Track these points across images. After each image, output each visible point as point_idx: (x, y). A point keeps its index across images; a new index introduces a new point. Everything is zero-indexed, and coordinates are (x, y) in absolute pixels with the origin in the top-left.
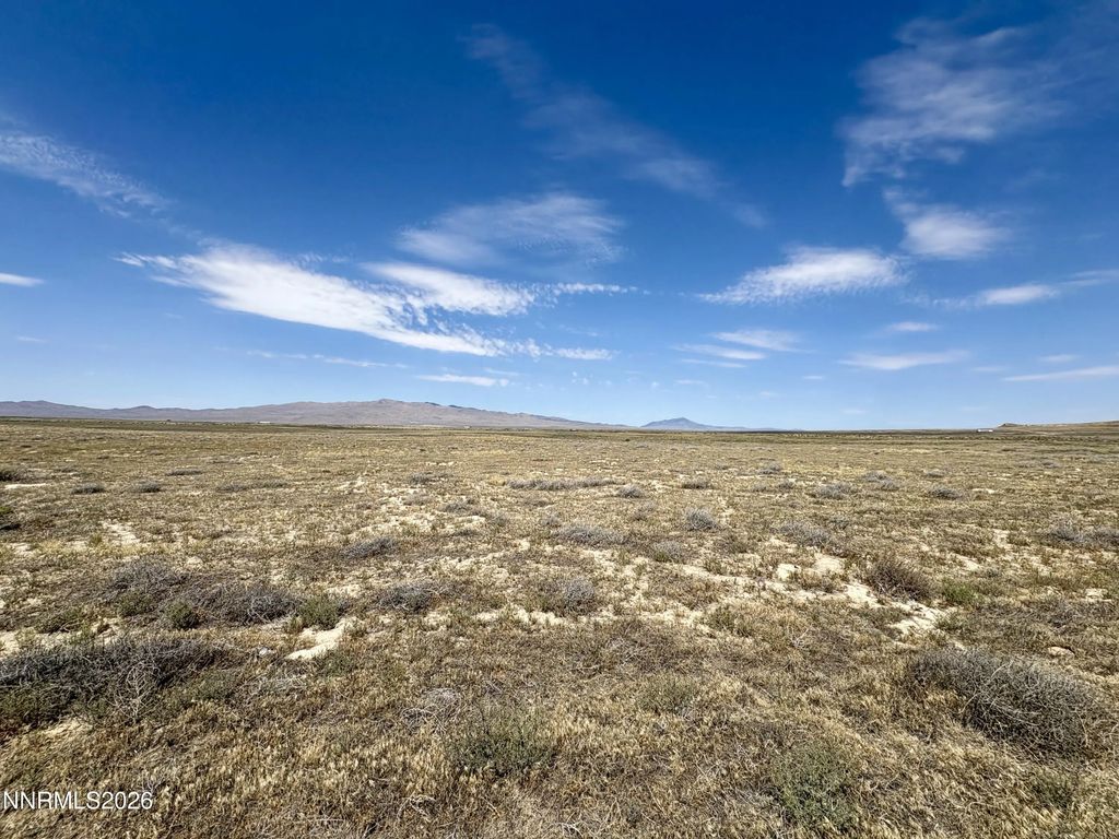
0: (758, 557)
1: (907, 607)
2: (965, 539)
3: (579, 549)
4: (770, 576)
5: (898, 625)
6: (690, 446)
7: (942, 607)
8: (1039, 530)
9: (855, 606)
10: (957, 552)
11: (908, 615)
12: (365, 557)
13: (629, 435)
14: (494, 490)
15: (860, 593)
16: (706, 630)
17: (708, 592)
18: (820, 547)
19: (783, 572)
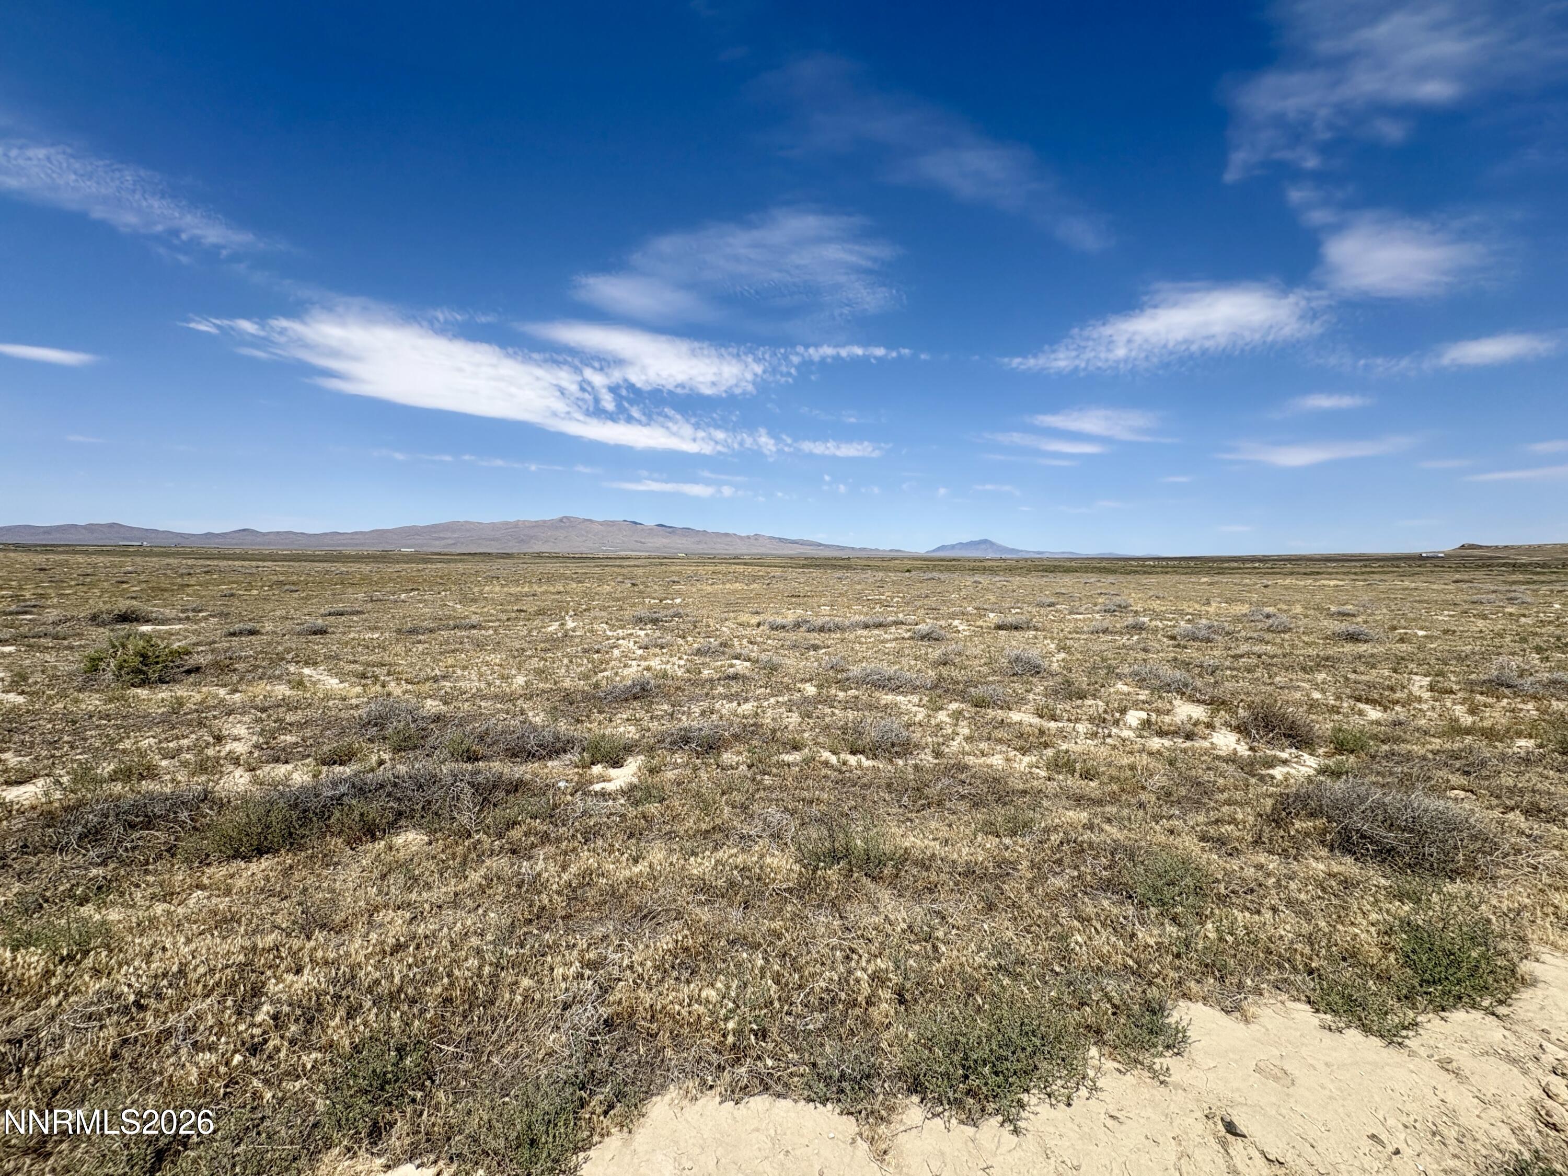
0: (1101, 703)
1: (1284, 755)
2: (1370, 686)
3: (877, 694)
4: (1116, 723)
5: (1271, 772)
6: (997, 579)
7: (1328, 755)
8: (1473, 676)
9: (1221, 753)
10: (1359, 700)
11: (1285, 762)
12: (626, 700)
13: (908, 564)
14: (748, 632)
15: (1228, 741)
16: (1042, 774)
17: (1043, 738)
18: (1181, 693)
19: (1133, 719)
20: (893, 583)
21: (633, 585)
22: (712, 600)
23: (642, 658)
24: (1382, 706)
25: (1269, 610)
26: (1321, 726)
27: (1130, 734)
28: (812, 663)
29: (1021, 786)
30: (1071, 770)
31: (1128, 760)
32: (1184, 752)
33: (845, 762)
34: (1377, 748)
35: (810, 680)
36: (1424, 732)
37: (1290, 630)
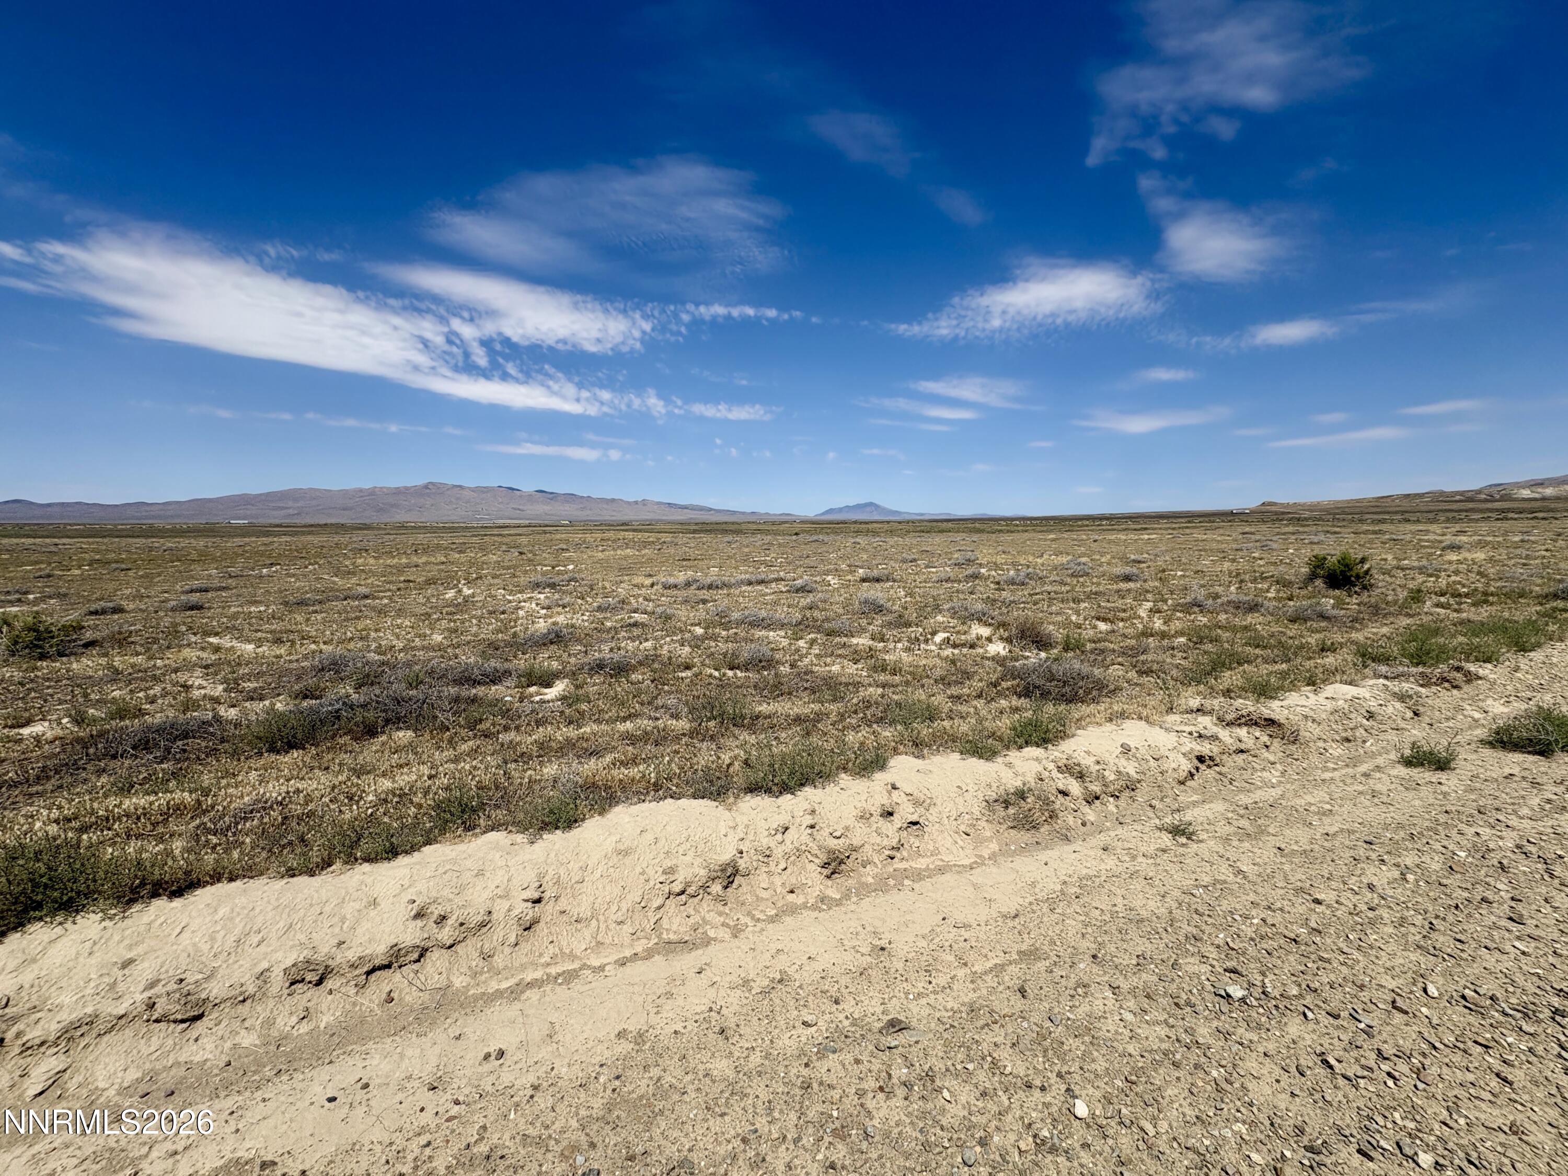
0: (920, 629)
1: (1028, 653)
2: (1113, 610)
3: (752, 631)
4: (927, 641)
5: (1014, 662)
6: (875, 540)
7: (1056, 652)
8: (1182, 601)
9: (989, 655)
10: (1099, 619)
11: (1026, 657)
12: (545, 645)
13: (797, 527)
14: (643, 591)
15: (998, 648)
16: (865, 674)
17: (871, 653)
18: (980, 620)
19: (939, 638)
20: (780, 545)
21: (521, 553)
22: (605, 565)
23: (546, 617)
24: (1112, 622)
25: (1084, 560)
26: (1059, 635)
27: (933, 648)
28: (701, 613)
29: (847, 680)
30: (884, 670)
31: (924, 662)
32: (965, 656)
33: (724, 675)
34: (1089, 646)
35: (699, 624)
36: (1125, 636)
37: (1087, 574)
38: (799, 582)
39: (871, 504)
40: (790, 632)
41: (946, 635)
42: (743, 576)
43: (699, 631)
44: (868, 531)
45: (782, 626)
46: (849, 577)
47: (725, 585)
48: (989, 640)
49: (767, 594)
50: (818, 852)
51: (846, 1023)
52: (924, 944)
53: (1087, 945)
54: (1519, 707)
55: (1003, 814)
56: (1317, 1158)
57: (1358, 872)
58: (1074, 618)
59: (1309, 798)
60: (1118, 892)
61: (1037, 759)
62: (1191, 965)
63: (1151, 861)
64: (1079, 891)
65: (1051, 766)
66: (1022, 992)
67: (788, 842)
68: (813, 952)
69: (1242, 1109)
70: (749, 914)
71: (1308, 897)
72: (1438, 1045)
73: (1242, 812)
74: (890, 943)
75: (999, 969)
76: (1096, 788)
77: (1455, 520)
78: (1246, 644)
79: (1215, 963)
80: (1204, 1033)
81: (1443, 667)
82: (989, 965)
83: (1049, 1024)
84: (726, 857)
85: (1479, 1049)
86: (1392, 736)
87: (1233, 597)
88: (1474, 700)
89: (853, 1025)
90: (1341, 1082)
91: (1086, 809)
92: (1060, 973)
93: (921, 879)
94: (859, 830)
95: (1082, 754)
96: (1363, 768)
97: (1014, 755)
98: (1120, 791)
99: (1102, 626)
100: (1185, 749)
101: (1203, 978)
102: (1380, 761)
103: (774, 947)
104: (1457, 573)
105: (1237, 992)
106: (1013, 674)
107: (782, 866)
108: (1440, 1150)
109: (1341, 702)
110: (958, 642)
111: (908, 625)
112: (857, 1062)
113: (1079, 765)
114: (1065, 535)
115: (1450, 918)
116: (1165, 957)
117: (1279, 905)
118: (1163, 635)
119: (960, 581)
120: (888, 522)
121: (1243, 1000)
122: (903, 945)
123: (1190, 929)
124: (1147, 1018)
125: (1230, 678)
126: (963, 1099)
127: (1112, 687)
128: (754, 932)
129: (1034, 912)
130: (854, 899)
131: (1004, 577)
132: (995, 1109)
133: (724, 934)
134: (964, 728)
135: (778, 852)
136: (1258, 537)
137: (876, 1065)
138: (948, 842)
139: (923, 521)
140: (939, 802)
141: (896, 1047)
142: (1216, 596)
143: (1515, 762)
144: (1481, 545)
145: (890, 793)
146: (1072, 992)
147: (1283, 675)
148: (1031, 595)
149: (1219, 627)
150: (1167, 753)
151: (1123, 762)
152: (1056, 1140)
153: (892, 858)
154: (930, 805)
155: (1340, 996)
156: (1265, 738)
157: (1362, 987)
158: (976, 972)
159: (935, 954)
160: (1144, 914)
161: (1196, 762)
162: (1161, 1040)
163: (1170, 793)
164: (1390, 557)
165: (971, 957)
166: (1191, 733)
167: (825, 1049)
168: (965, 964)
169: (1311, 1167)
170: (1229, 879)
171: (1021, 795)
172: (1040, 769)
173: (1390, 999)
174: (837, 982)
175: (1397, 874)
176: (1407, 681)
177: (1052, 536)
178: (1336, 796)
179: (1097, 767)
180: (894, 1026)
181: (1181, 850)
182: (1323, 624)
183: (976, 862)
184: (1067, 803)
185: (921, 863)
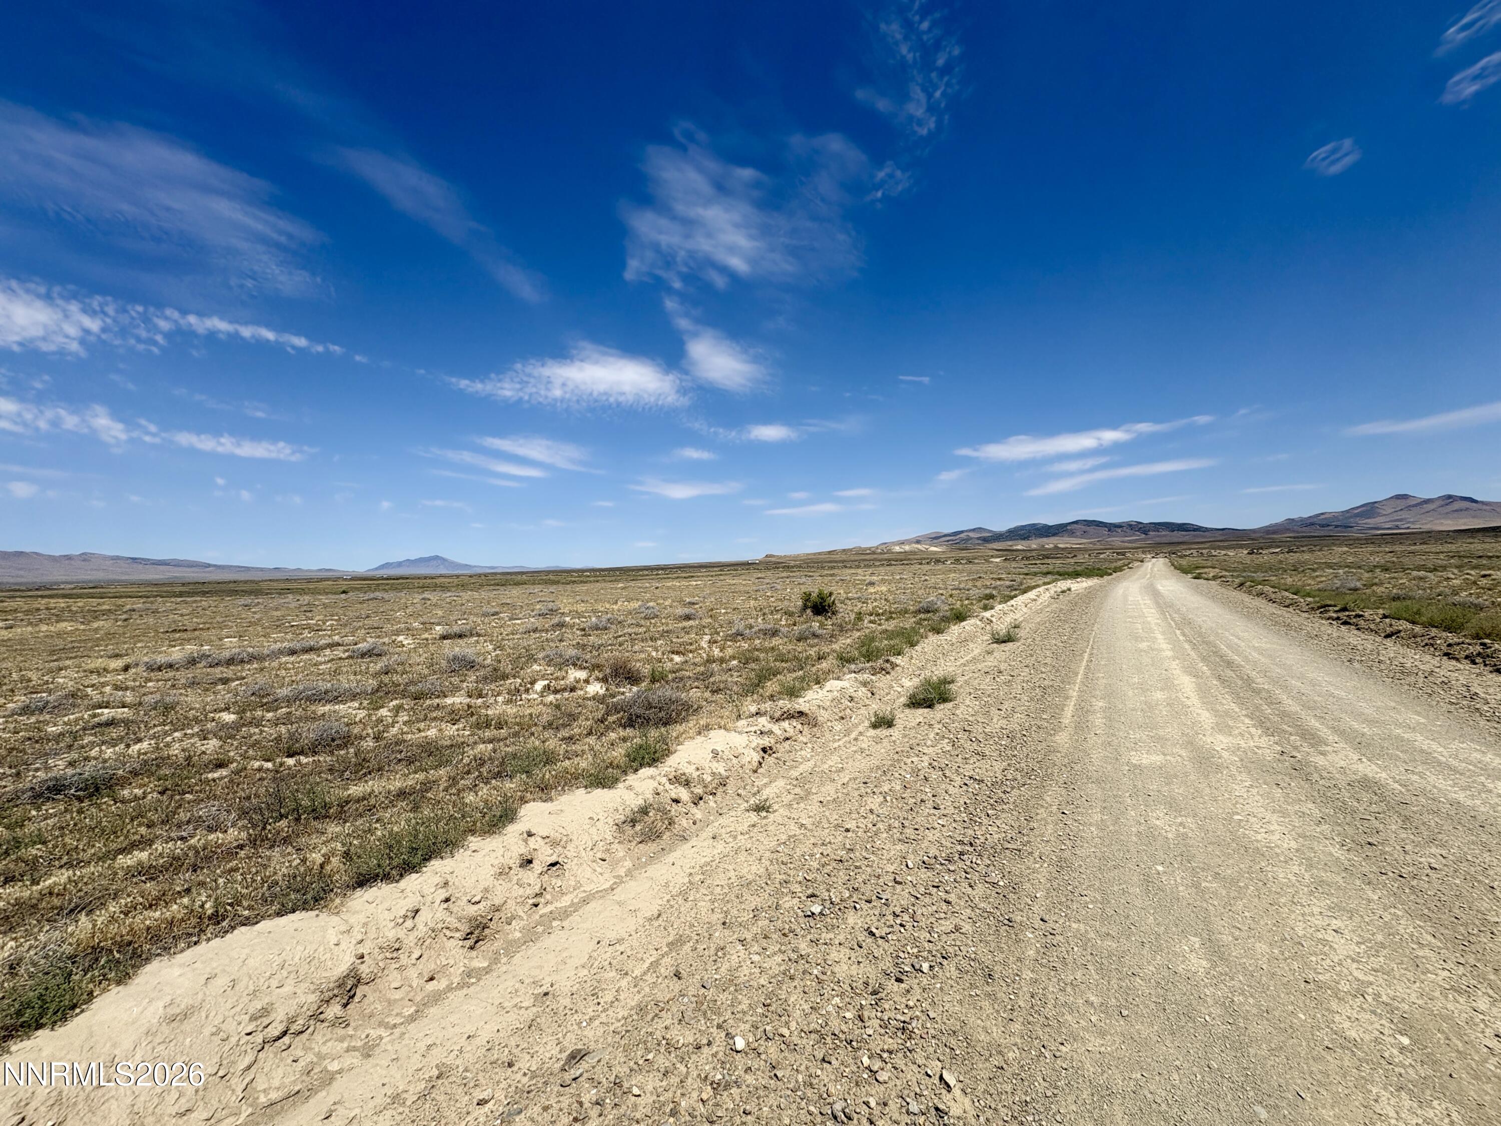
0: (518, 680)
1: (623, 689)
2: (682, 644)
3: (312, 707)
4: (527, 691)
5: (614, 699)
9: (589, 695)
10: (673, 653)
13: (344, 584)
14: (110, 678)
15: (595, 688)
16: (467, 733)
17: (470, 710)
18: (575, 665)
19: (539, 686)
20: (325, 606)
24: (684, 655)
25: (651, 604)
26: (646, 670)
27: (536, 696)
28: (223, 694)
29: (448, 743)
30: (488, 726)
31: (528, 712)
32: (567, 699)
33: (281, 764)
34: (670, 677)
35: (227, 709)
36: (695, 664)
37: (657, 616)
38: (363, 646)
39: (436, 558)
40: (365, 703)
41: (546, 682)
42: (278, 645)
43: (229, 717)
44: (436, 586)
45: (354, 697)
46: (426, 636)
47: (253, 658)
48: (587, 681)
49: (321, 664)
50: (458, 925)
51: (525, 1080)
52: (585, 972)
53: (717, 917)
54: (916, 681)
55: (633, 832)
56: (878, 996)
57: (863, 804)
58: (654, 654)
59: (830, 763)
60: (731, 868)
61: (652, 777)
62: (788, 902)
63: (747, 836)
64: (702, 877)
65: (664, 780)
66: (678, 975)
67: (421, 926)
68: (469, 1029)
69: (836, 988)
70: (381, 1024)
71: (843, 829)
72: (919, 896)
73: (795, 783)
74: (552, 986)
75: (655, 964)
76: (699, 790)
77: (869, 566)
78: (775, 660)
79: (801, 895)
80: (804, 947)
81: (881, 661)
82: (647, 965)
83: (703, 990)
84: (342, 969)
85: (935, 890)
86: (863, 711)
87: (762, 627)
88: (897, 680)
89: (532, 1078)
90: (880, 941)
91: (694, 810)
92: (702, 947)
93: (568, 916)
94: (499, 888)
95: (686, 764)
96: (853, 736)
97: (631, 778)
98: (716, 788)
99: (677, 659)
100: (754, 745)
101: (796, 908)
102: (861, 728)
103: (422, 1046)
104: (875, 600)
105: (817, 909)
106: (617, 709)
107: (416, 955)
108: (931, 958)
109: (835, 693)
110: (558, 688)
111: (505, 677)
112: (546, 1109)
113: (684, 774)
114: (632, 584)
115: (910, 818)
116: (770, 903)
117: (828, 840)
118: (722, 660)
119: (547, 631)
120: (458, 576)
121: (821, 913)
122: (565, 982)
123: (781, 877)
124: (768, 953)
125: (771, 686)
126: (650, 1088)
127: (695, 707)
128: (392, 1042)
129: (672, 907)
130: (504, 960)
131: (589, 624)
132: (678, 1080)
133: (353, 1059)
134: (583, 765)
135: (410, 940)
136: (767, 581)
137: (566, 1101)
138: (588, 873)
139: (496, 574)
140: (574, 838)
141: (581, 1075)
142: (751, 627)
143: (921, 713)
144: (883, 581)
145: (526, 841)
146: (714, 958)
147: (802, 679)
148: (616, 638)
149: (757, 650)
150: (743, 750)
151: (715, 765)
152: (727, 1077)
153: (536, 905)
154: (566, 842)
155: (869, 887)
156: (799, 727)
157: (878, 877)
158: (637, 977)
159: (597, 977)
160: (750, 877)
161: (761, 753)
162: (780, 965)
163: (749, 781)
164: (842, 592)
165: (630, 964)
166: (755, 732)
167: (510, 1114)
168: (626, 974)
169: (877, 1004)
170: (797, 833)
171: (644, 811)
172: (656, 784)
173: (892, 878)
174: (506, 1046)
175: (882, 799)
176: (865, 673)
177: (621, 585)
178: (843, 757)
179: (698, 773)
180: (574, 1058)
181: (764, 822)
182: (816, 641)
183: (615, 883)
184: (680, 809)
185: (565, 901)
